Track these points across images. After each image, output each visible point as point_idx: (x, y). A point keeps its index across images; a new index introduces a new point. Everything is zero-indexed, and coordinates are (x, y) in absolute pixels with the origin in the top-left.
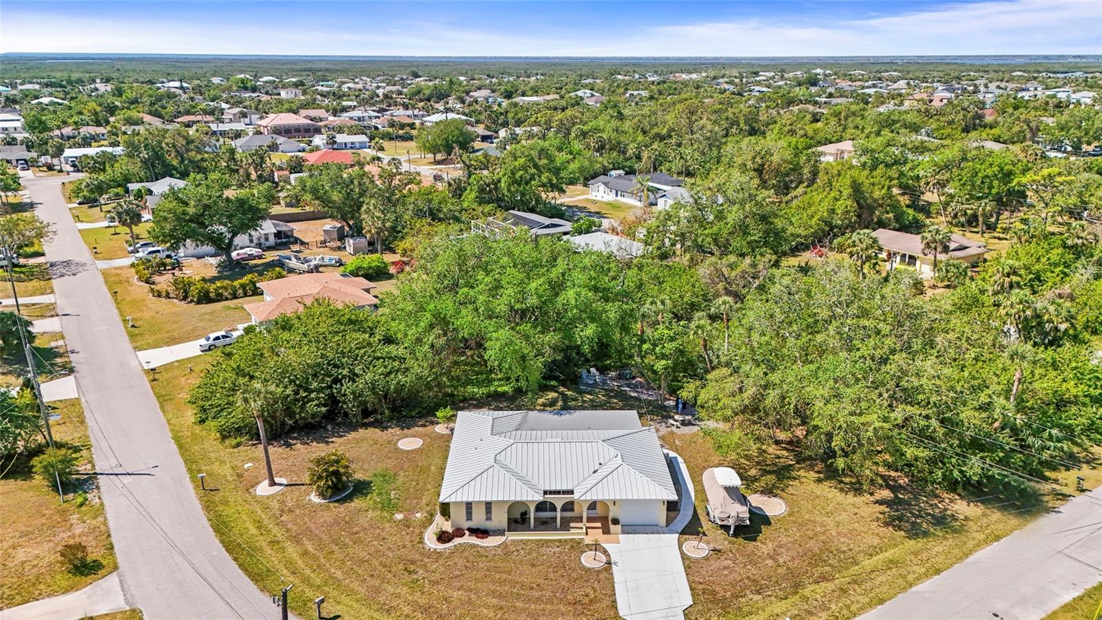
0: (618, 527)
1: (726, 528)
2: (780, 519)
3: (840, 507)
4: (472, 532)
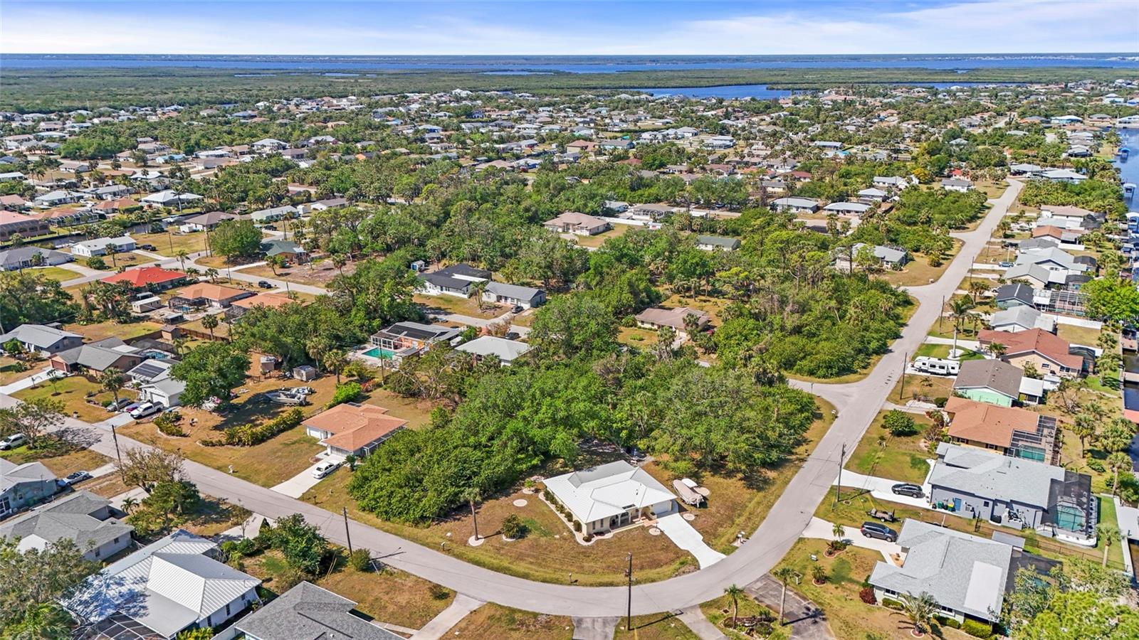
0: (656, 516)
1: (695, 505)
2: (711, 496)
3: (729, 486)
4: (597, 534)
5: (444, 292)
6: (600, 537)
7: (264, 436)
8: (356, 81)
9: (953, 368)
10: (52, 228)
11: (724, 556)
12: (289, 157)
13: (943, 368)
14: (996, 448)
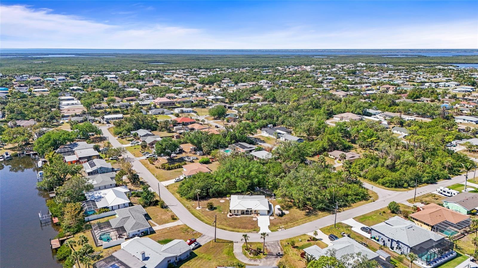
0: (259, 215)
1: (277, 215)
2: (287, 214)
3: (299, 212)
4: (235, 215)
5: (270, 136)
6: (235, 216)
7: (172, 168)
8: (323, 59)
9: (454, 194)
10: (176, 104)
11: (270, 232)
12: (267, 87)
13: (449, 193)
14: (428, 225)
